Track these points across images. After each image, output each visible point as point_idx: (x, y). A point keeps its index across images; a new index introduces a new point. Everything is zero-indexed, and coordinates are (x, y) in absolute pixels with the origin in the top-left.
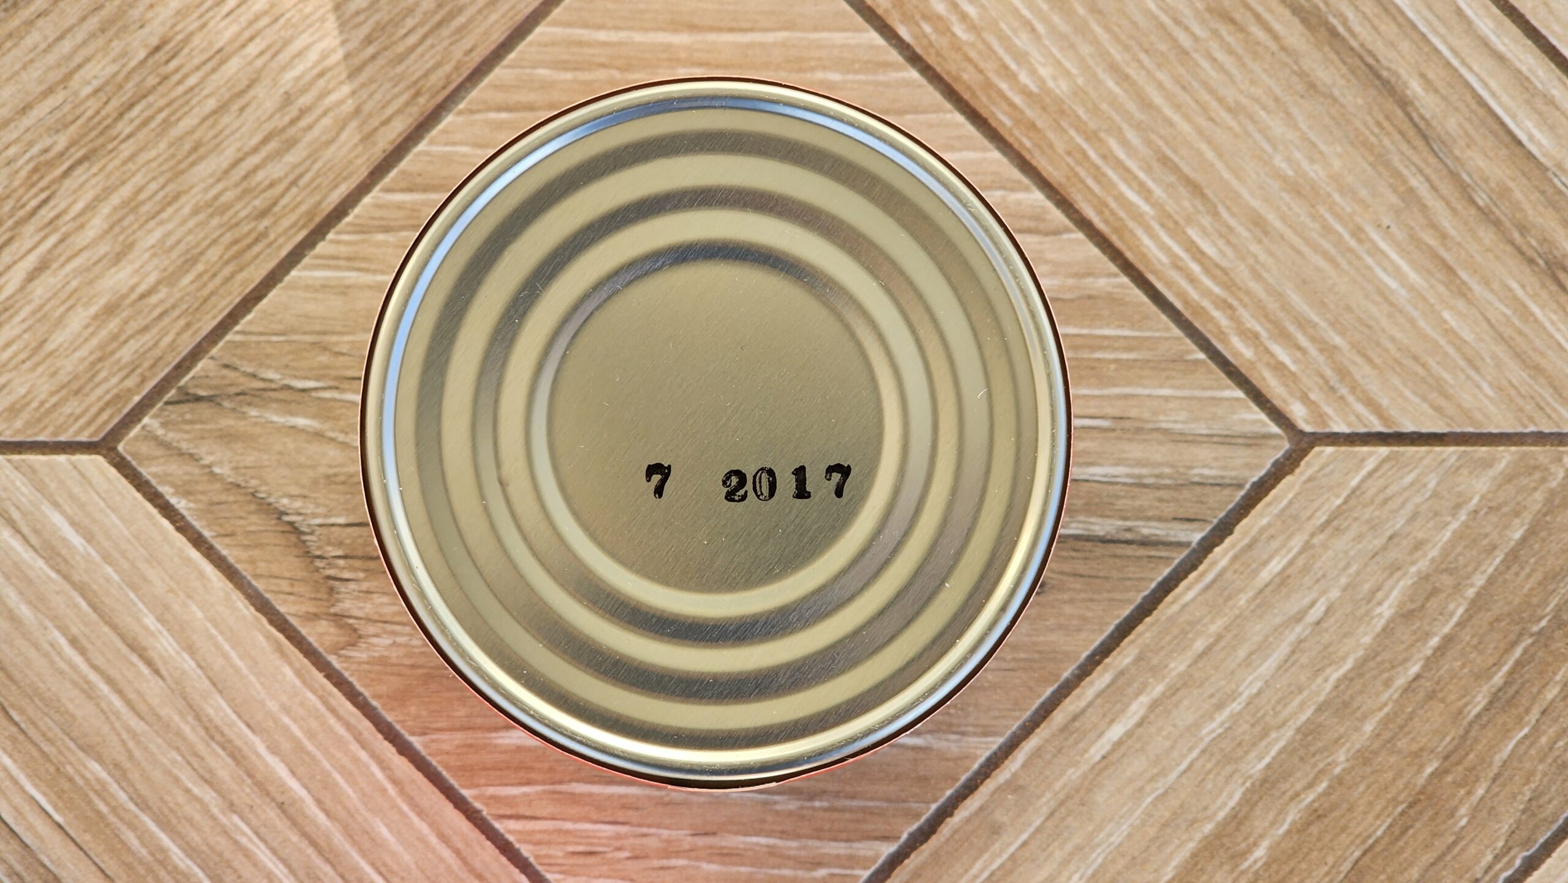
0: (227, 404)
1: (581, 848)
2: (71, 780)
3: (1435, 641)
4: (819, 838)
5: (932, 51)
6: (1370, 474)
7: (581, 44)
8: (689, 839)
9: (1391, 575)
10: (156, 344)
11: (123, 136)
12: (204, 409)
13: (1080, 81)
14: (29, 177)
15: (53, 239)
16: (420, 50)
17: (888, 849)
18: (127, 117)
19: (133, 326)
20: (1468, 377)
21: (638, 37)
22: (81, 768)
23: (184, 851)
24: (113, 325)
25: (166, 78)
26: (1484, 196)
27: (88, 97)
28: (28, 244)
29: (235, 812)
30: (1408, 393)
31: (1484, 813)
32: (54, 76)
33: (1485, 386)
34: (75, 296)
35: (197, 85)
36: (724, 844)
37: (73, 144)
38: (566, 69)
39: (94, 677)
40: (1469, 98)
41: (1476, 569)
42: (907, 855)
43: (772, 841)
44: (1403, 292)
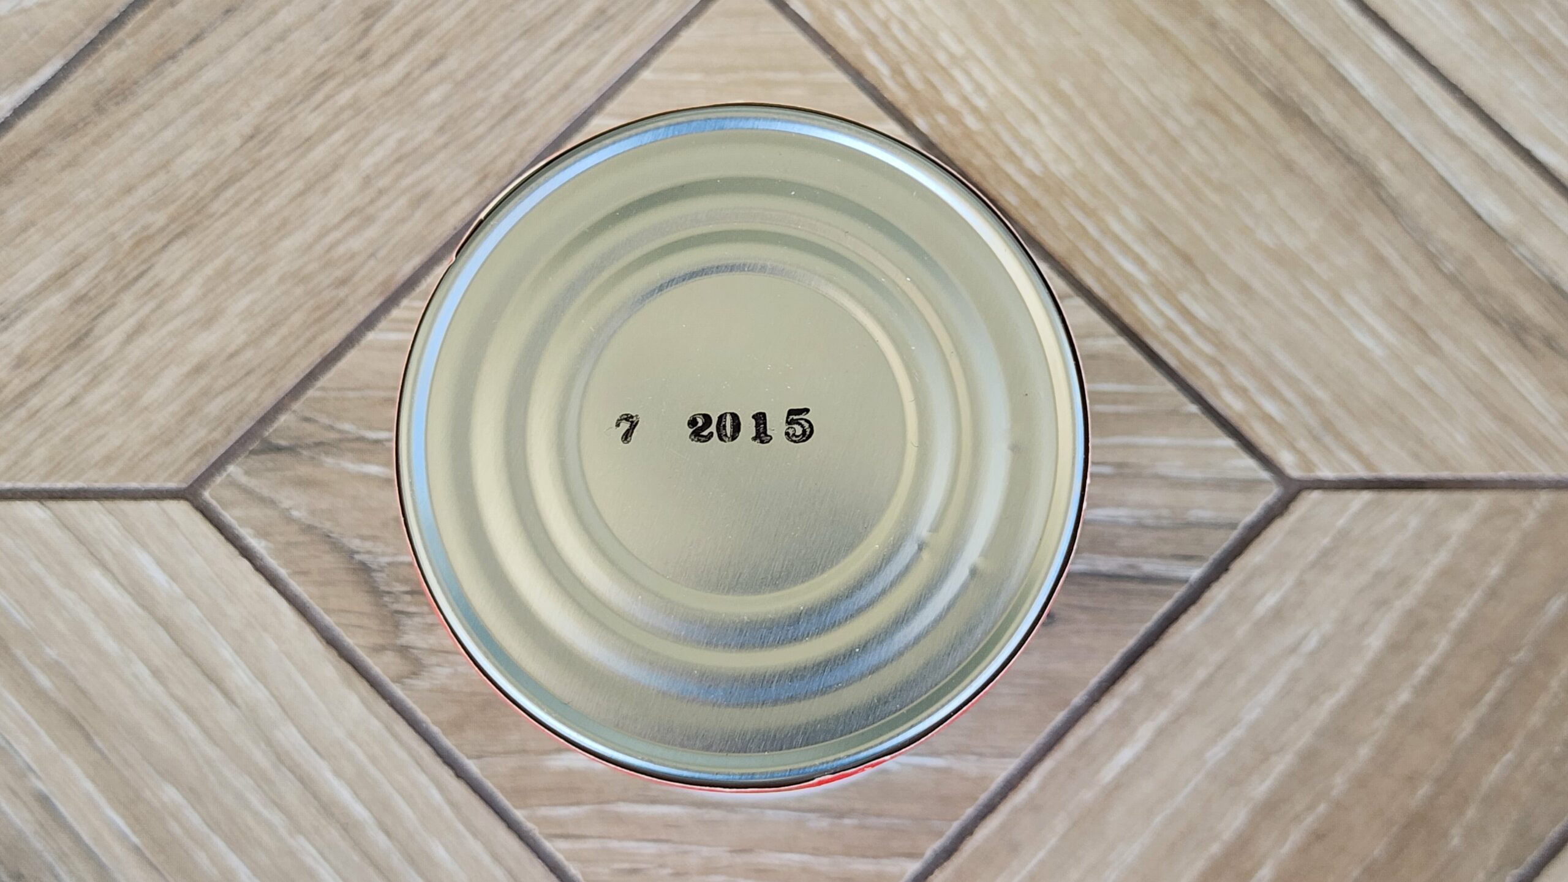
0: (305, 453)
10: (242, 400)
12: (283, 458)
13: (1080, 164)
19: (222, 382)
24: (203, 381)
37: (173, 219)
39: (173, 707)
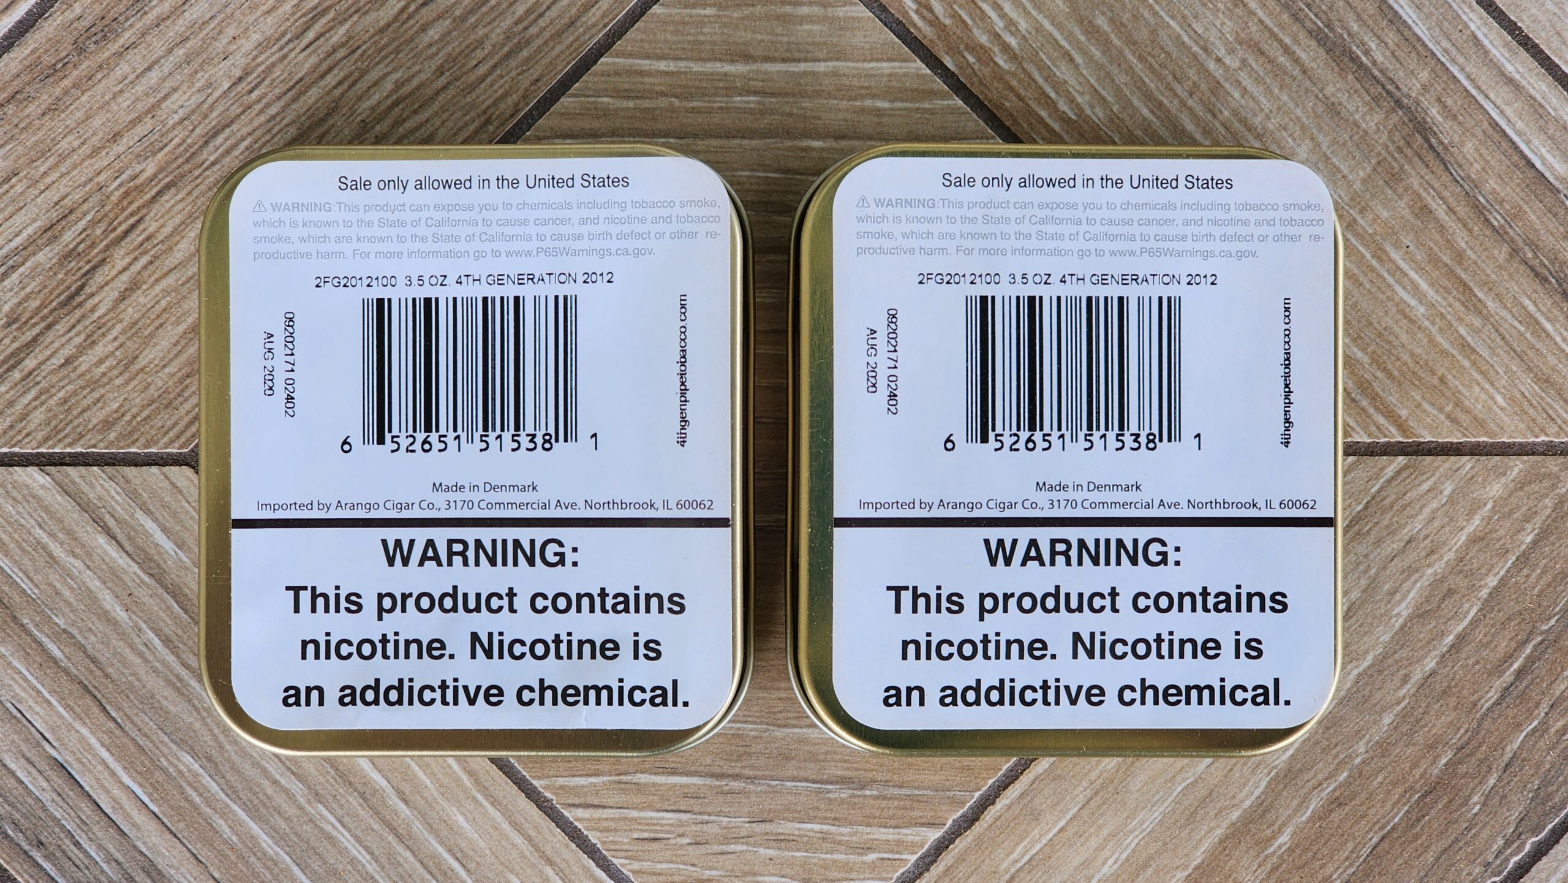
1: (646, 835)
2: (164, 771)
3: (1450, 639)
4: (869, 825)
5: (975, 79)
6: (1389, 481)
7: (642, 73)
8: (748, 825)
9: (1409, 576)
11: (208, 163)
14: (120, 201)
15: (144, 260)
16: (488, 80)
17: (934, 835)
18: (211, 145)
20: (1482, 388)
21: (696, 67)
22: (176, 762)
23: (272, 837)
25: (249, 108)
26: (1499, 217)
27: (174, 127)
28: (120, 264)
29: (320, 802)
30: (1426, 406)
31: (1496, 801)
32: (140, 107)
33: (1499, 399)
34: (165, 316)
35: (278, 114)
36: (780, 831)
38: (628, 98)
40: (1486, 125)
41: (1489, 571)
42: (952, 841)
43: (825, 828)
44: (1422, 309)
